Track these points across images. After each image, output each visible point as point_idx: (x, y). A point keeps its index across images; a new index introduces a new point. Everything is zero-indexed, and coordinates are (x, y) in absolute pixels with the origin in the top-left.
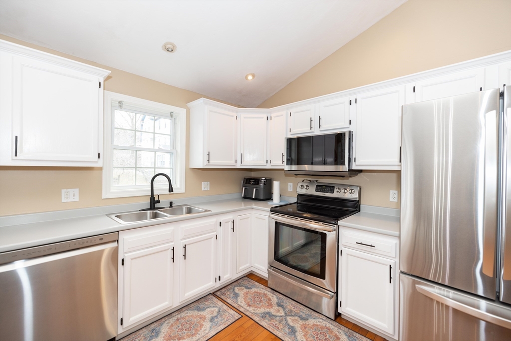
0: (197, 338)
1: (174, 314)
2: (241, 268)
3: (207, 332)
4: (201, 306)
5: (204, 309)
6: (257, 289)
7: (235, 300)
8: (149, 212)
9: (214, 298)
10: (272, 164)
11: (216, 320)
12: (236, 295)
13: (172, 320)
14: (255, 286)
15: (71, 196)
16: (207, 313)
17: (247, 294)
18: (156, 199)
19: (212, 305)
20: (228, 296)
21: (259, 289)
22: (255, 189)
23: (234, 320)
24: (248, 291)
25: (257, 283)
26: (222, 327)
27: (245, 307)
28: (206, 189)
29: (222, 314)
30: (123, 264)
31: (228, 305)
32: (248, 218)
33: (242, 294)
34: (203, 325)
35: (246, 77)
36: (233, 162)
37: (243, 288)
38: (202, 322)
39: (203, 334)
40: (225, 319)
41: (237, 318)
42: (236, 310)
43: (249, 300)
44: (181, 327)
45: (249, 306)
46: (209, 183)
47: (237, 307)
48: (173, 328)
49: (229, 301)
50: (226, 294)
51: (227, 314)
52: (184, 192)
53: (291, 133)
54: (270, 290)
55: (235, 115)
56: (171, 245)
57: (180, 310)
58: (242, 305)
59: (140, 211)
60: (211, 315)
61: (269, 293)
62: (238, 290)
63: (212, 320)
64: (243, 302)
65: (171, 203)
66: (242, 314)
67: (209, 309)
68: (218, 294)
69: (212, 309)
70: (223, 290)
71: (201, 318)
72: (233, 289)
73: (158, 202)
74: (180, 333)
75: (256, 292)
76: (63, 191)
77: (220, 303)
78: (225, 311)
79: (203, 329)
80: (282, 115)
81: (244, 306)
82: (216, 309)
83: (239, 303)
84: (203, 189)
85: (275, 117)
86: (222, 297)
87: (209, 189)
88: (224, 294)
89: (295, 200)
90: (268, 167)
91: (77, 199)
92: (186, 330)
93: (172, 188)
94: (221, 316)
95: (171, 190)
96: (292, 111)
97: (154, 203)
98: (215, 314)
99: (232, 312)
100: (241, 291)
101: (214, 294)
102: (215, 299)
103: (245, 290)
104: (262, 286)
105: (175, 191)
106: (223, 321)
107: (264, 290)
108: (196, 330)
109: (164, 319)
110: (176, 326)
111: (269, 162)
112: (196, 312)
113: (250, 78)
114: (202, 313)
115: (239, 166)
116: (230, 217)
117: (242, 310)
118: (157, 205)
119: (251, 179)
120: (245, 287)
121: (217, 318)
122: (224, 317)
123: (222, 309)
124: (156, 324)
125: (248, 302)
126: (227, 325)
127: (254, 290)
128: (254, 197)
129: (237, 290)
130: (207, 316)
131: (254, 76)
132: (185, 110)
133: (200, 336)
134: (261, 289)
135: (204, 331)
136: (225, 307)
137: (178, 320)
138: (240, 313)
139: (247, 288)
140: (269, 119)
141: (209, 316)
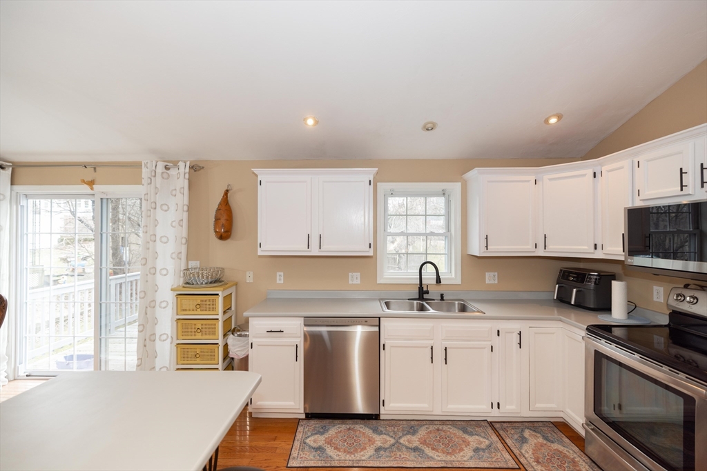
0: (452, 459)
1: (436, 422)
2: (537, 405)
3: (465, 459)
4: (470, 429)
5: (471, 434)
6: (562, 448)
7: (518, 445)
8: (415, 302)
9: (490, 428)
10: (604, 251)
11: (481, 453)
12: (523, 440)
13: (432, 428)
14: (561, 443)
15: (355, 279)
16: (473, 440)
17: (541, 446)
18: (425, 289)
19: (483, 434)
20: (510, 436)
21: (566, 449)
22: (575, 290)
23: (505, 466)
24: (545, 442)
25: (567, 439)
26: (486, 465)
27: (531, 461)
28: (492, 282)
29: (493, 450)
30: (384, 349)
31: (505, 445)
32: (553, 333)
33: (533, 443)
34: (463, 450)
35: (547, 121)
36: (531, 247)
37: (539, 435)
38: (463, 446)
39: (459, 459)
40: (494, 459)
41: (511, 466)
42: (514, 457)
43: (541, 456)
44: (438, 438)
45: (538, 462)
46: (496, 274)
47: (517, 454)
48: (431, 435)
49: (509, 441)
50: (507, 431)
51: (499, 454)
52: (460, 283)
53: (641, 197)
54: (588, 460)
55: (532, 178)
56: (430, 343)
57: (444, 422)
58: (527, 456)
59: (409, 299)
60: (478, 445)
61: (584, 464)
62: (530, 435)
63: (476, 450)
64: (530, 453)
65: (442, 296)
66: (521, 466)
67: (477, 437)
68: (497, 426)
69: (482, 439)
70: (505, 425)
71: (463, 441)
72: (522, 431)
73: (427, 292)
74: (436, 444)
75: (559, 451)
76: (350, 274)
77: (495, 438)
78: (497, 449)
79: (461, 454)
80: (622, 168)
81: (529, 459)
82: (487, 442)
83: (523, 452)
84: (487, 282)
85: (609, 171)
86: (501, 432)
87: (496, 282)
88: (505, 430)
89: (665, 320)
90: (599, 255)
91: (359, 282)
92: (443, 444)
93: (440, 279)
94: (490, 453)
95: (438, 280)
96: (641, 158)
97: (422, 293)
98: (483, 446)
99: (507, 456)
100: (534, 440)
101: (491, 424)
102: (490, 430)
103: (541, 440)
104: (576, 449)
105: (443, 282)
106: (489, 460)
107: (575, 455)
108: (454, 451)
109: (424, 423)
110: (434, 435)
111: (599, 247)
112: (461, 432)
113: (553, 121)
114: (467, 437)
115: (541, 252)
116: (516, 326)
117: (522, 460)
118: (426, 296)
119: (571, 273)
120: (543, 436)
121: (484, 452)
122: (493, 456)
123: (494, 445)
124: (416, 423)
125: (538, 457)
126: (493, 466)
127: (556, 446)
128: (573, 303)
129: (527, 433)
130: (472, 443)
131: (559, 117)
132: (460, 184)
133: (455, 459)
134: (571, 452)
135: (462, 456)
136: (500, 446)
137: (438, 430)
138: (519, 463)
139: (546, 438)
140: (598, 175)
141: (474, 445)
